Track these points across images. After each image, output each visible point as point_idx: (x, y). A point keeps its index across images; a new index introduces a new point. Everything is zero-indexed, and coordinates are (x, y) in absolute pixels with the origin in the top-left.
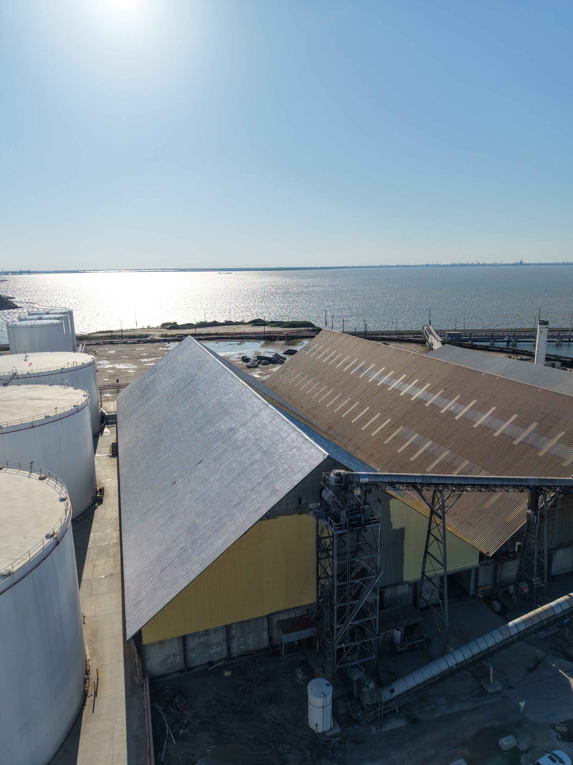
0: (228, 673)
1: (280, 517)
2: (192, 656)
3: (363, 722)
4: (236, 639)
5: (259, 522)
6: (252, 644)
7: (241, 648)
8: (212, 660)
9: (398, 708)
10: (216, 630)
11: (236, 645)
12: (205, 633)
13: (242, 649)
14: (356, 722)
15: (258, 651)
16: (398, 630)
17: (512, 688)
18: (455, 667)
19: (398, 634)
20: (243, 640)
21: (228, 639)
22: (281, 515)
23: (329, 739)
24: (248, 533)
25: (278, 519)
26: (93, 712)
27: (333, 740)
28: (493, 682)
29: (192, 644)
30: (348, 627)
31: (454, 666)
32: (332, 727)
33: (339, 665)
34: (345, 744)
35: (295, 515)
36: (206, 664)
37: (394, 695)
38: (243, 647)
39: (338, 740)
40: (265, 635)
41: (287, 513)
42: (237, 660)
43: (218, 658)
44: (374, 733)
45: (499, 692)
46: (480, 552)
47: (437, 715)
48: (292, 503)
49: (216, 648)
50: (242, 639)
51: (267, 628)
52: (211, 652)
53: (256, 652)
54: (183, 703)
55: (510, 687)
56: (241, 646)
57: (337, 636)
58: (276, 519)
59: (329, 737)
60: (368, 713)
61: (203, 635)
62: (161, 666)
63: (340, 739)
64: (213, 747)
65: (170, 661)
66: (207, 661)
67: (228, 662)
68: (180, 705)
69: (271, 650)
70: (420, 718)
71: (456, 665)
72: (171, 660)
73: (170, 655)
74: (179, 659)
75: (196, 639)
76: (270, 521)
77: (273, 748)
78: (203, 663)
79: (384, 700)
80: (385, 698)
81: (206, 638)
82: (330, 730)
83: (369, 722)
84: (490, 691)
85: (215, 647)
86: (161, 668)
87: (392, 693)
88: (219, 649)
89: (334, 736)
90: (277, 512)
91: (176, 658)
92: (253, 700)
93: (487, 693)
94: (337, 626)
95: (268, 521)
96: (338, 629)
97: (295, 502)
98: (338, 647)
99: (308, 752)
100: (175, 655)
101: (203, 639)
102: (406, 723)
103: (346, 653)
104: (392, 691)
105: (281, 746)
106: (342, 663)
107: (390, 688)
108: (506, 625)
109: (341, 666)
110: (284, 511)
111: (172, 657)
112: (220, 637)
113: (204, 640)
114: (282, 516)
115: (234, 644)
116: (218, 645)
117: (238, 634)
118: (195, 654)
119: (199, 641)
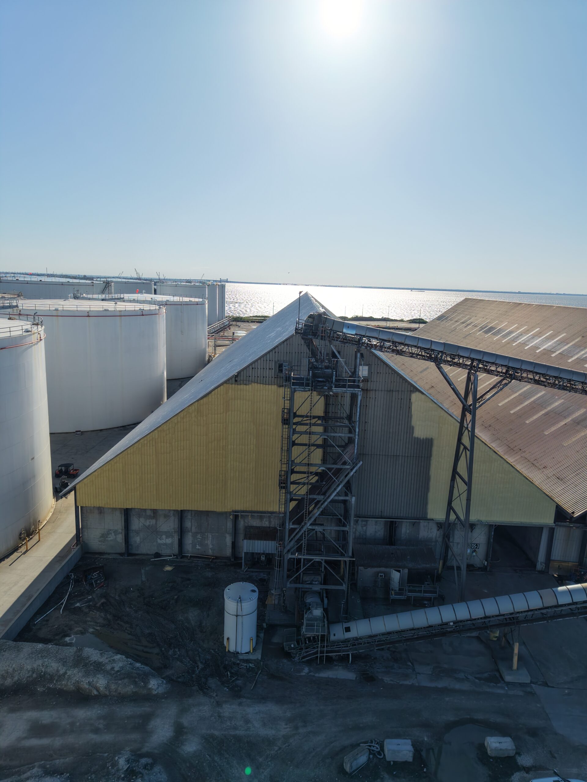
0: (168, 568)
1: (253, 384)
2: (136, 539)
3: (296, 659)
4: (190, 534)
5: (225, 385)
6: (211, 546)
7: (197, 548)
8: (160, 552)
9: (352, 654)
10: (167, 514)
11: (191, 542)
12: (152, 515)
13: (199, 549)
14: (288, 655)
15: (217, 558)
16: (399, 571)
17: (548, 686)
18: (452, 624)
19: (396, 576)
20: (201, 538)
21: (182, 531)
22: (255, 382)
23: (238, 662)
24: (210, 395)
25: (250, 386)
26: (10, 565)
27: (243, 664)
28: (518, 669)
29: (136, 524)
31: (451, 622)
32: (251, 652)
34: (257, 673)
35: (273, 386)
36: (152, 555)
37: (348, 635)
38: (200, 548)
39: (250, 667)
40: (229, 540)
41: (263, 381)
42: (189, 559)
43: (168, 552)
44: (303, 674)
45: (522, 685)
46: (556, 506)
47: (407, 683)
48: (270, 369)
49: (166, 538)
50: (199, 536)
51: (231, 531)
52: (159, 541)
53: (215, 558)
54: (100, 581)
55: (546, 684)
56: (197, 546)
58: (247, 386)
59: (241, 660)
60: (307, 648)
61: (150, 517)
62: (99, 541)
63: (253, 666)
64: (98, 628)
65: (110, 537)
66: (154, 552)
67: (178, 559)
68: (96, 581)
69: (232, 560)
70: (380, 678)
71: (455, 623)
73: (111, 530)
74: (120, 538)
75: (142, 520)
76: (239, 386)
77: (163, 649)
78: (149, 552)
79: (332, 638)
80: (334, 635)
81: (153, 522)
82: (246, 653)
83: (303, 660)
84: (508, 678)
85: (164, 537)
86: (100, 543)
87: (346, 632)
88: (169, 541)
89: (248, 661)
90: (249, 376)
91: (117, 536)
92: (176, 597)
93: (503, 680)
94: (289, 525)
95: (236, 386)
97: (273, 368)
98: (290, 556)
99: (201, 666)
100: (116, 533)
102: (356, 678)
103: (302, 568)
104: (348, 630)
105: (173, 650)
107: (346, 625)
108: (554, 589)
110: (259, 378)
111: (113, 534)
112: (170, 525)
113: (151, 523)
114: (256, 384)
115: (189, 540)
116: (168, 534)
117: (193, 528)
118: (140, 539)
119: (145, 524)
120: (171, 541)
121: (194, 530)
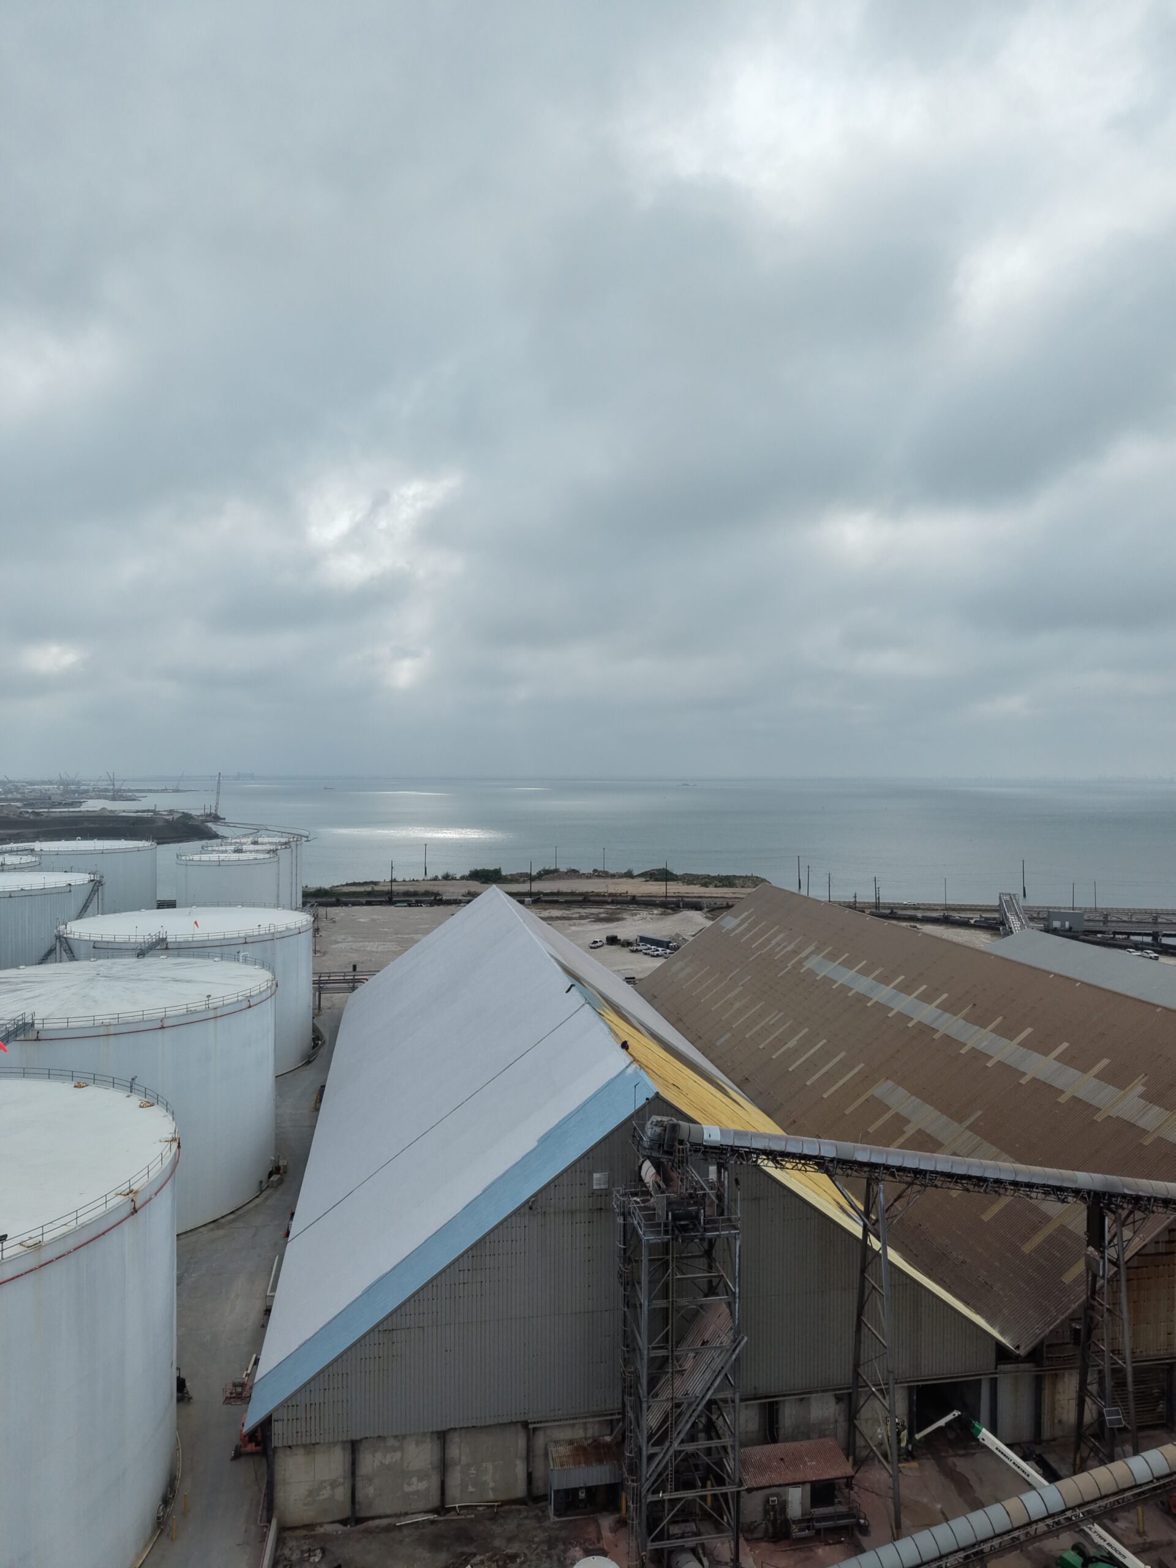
2: (367, 1491)
4: (458, 1468)
5: (515, 1216)
6: (491, 1484)
7: (469, 1490)
8: (408, 1508)
10: (419, 1440)
11: (459, 1482)
12: (396, 1444)
13: (472, 1493)
15: (503, 1503)
16: (798, 1489)
19: (795, 1498)
20: (475, 1472)
21: (444, 1466)
29: (369, 1463)
30: (671, 1456)
33: (653, 1541)
36: (396, 1515)
38: (473, 1490)
40: (520, 1469)
42: (459, 1514)
43: (421, 1505)
46: (996, 1344)
48: (581, 1184)
49: (418, 1481)
50: (472, 1470)
51: (524, 1453)
52: (407, 1489)
53: (500, 1503)
56: (470, 1487)
57: (647, 1472)
61: (393, 1449)
62: (305, 1504)
65: (323, 1495)
66: (398, 1511)
67: (440, 1516)
69: (529, 1501)
72: (326, 1493)
73: (325, 1481)
74: (341, 1494)
75: (379, 1456)
78: (389, 1512)
81: (398, 1455)
85: (414, 1480)
86: (306, 1508)
88: (422, 1486)
90: (552, 1199)
91: (335, 1490)
94: (647, 1450)
95: (529, 1215)
96: (651, 1457)
98: (651, 1498)
100: (333, 1485)
101: (392, 1458)
103: (668, 1515)
106: (659, 1538)
109: (658, 1545)
110: (565, 1200)
111: (329, 1488)
112: (428, 1457)
113: (394, 1459)
115: (455, 1479)
116: (422, 1476)
117: (463, 1458)
118: (375, 1489)
119: (383, 1461)
120: (426, 1485)
121: (464, 1460)
